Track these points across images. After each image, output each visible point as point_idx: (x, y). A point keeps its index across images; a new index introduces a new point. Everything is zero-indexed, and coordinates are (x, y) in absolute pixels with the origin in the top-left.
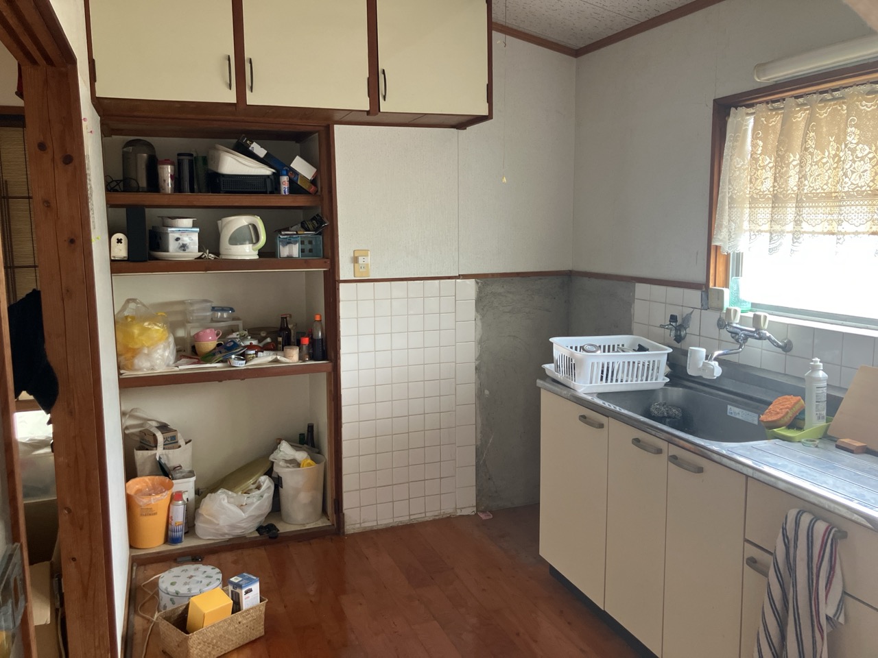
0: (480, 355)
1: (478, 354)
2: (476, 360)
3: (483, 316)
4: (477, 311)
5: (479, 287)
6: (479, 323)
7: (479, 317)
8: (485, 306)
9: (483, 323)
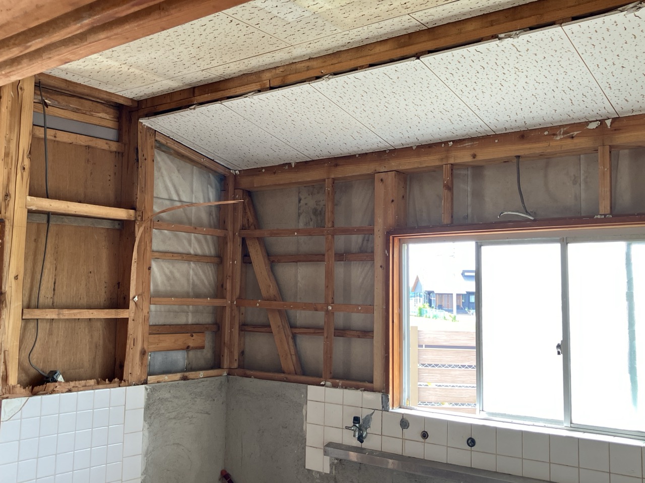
0: (146, 469)
1: (144, 468)
2: (142, 475)
3: (150, 425)
4: (145, 420)
5: (148, 394)
6: (147, 434)
7: (147, 426)
8: (153, 413)
9: (150, 432)
